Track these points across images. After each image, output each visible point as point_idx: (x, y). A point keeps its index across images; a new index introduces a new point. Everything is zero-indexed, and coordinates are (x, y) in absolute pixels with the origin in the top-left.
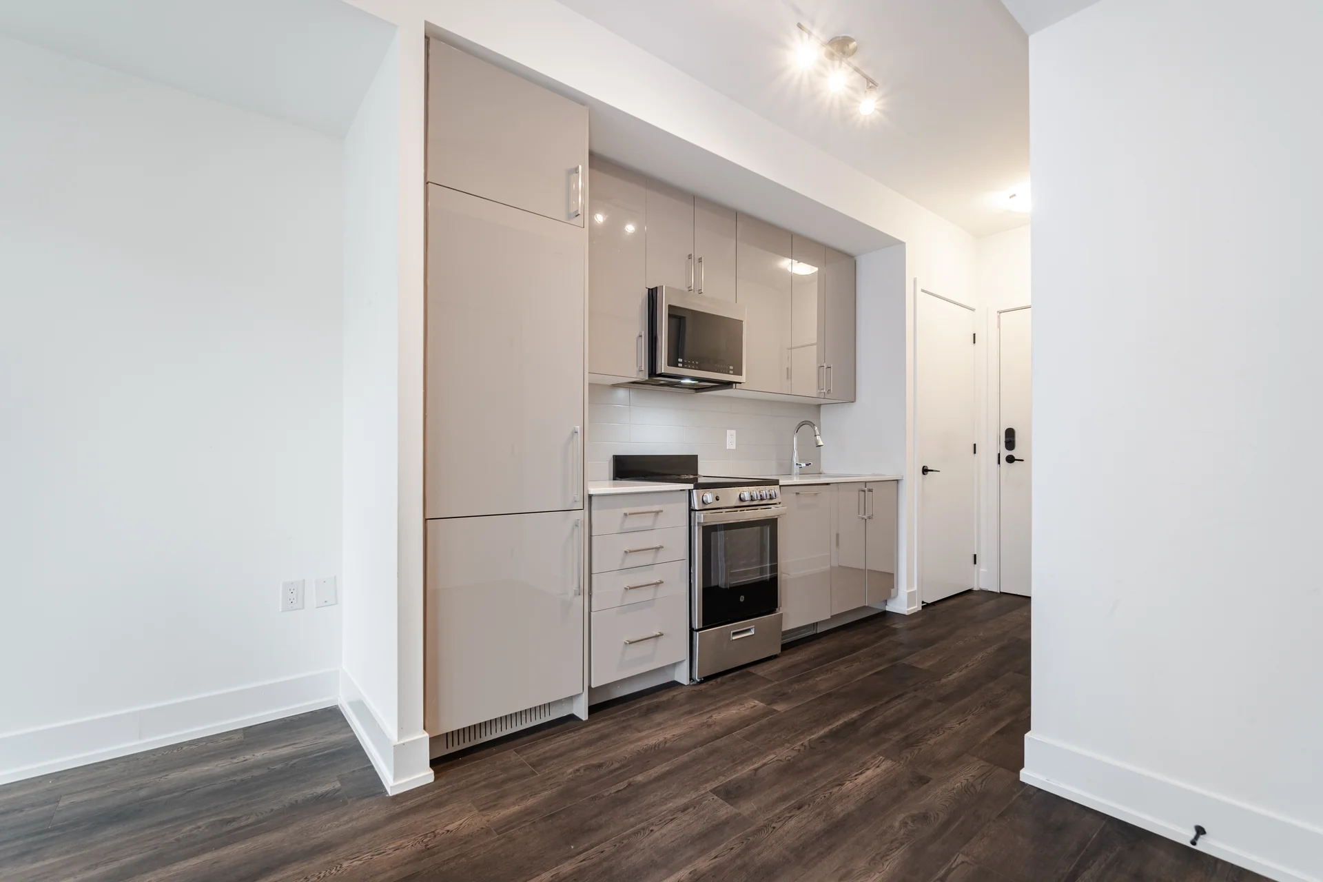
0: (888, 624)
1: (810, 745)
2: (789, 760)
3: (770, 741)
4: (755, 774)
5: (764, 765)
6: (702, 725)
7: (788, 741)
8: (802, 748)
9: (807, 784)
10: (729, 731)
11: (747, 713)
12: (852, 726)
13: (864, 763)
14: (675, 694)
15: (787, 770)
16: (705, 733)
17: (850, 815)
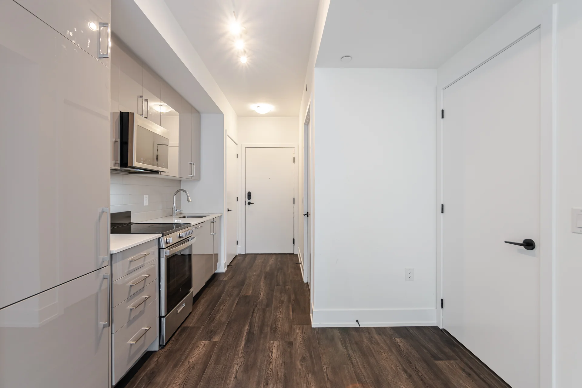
0: (221, 279)
1: (244, 351)
2: (244, 364)
3: (228, 359)
4: (238, 381)
5: (237, 372)
6: (189, 369)
7: (235, 355)
8: (243, 354)
9: (260, 371)
10: (205, 366)
11: (204, 350)
12: (250, 333)
13: (269, 348)
14: (156, 359)
15: (248, 368)
16: (194, 373)
17: (285, 374)
